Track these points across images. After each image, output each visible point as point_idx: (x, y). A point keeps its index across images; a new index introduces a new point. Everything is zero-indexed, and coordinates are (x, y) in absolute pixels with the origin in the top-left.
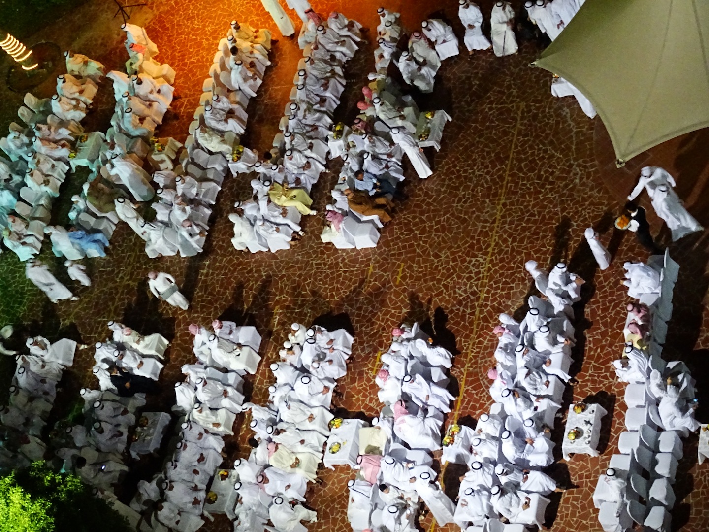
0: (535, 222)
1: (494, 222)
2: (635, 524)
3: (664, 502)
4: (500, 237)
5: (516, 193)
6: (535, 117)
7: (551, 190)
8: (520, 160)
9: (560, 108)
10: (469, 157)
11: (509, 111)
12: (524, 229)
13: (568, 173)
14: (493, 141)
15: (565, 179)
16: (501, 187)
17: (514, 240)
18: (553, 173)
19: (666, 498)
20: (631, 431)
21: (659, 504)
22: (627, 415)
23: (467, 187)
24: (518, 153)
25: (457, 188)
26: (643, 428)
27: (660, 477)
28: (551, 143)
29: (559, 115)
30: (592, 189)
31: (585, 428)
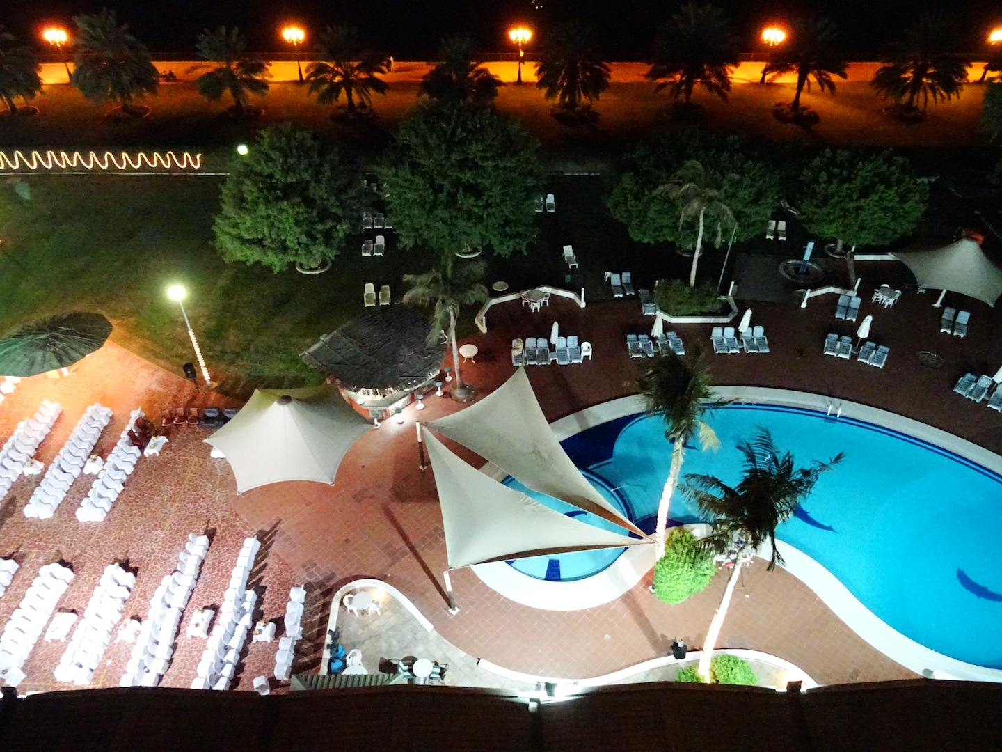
0: (192, 516)
1: (170, 514)
2: (216, 673)
3: (233, 662)
4: (172, 522)
5: (184, 501)
6: (201, 465)
7: (203, 501)
8: (190, 485)
9: (214, 463)
10: (163, 481)
11: (188, 460)
12: (185, 519)
13: (212, 494)
14: (178, 474)
15: (211, 497)
16: (177, 497)
17: (179, 524)
18: (205, 494)
20: (222, 625)
21: (230, 662)
22: (221, 616)
23: (159, 496)
24: (190, 482)
25: (154, 495)
26: (229, 624)
28: (207, 479)
29: (213, 466)
30: (224, 503)
31: (201, 622)
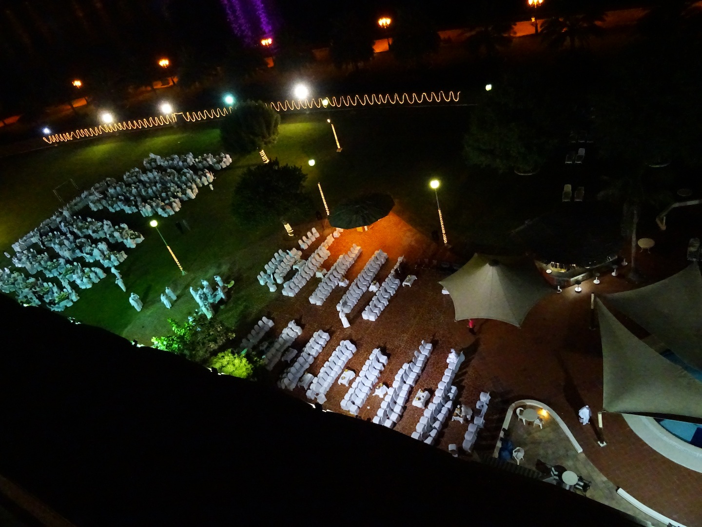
1: (412, 325)
3: (438, 429)
4: (413, 331)
5: (422, 319)
6: (435, 298)
7: (433, 321)
8: (426, 309)
10: (411, 303)
11: (427, 293)
12: (421, 330)
14: (420, 301)
15: (438, 319)
16: (418, 316)
17: (417, 333)
18: (434, 317)
19: (439, 428)
20: (434, 404)
22: (435, 398)
24: (426, 307)
25: (405, 312)
27: (439, 420)
28: (437, 307)
29: (442, 299)
30: (445, 325)
31: (422, 398)
